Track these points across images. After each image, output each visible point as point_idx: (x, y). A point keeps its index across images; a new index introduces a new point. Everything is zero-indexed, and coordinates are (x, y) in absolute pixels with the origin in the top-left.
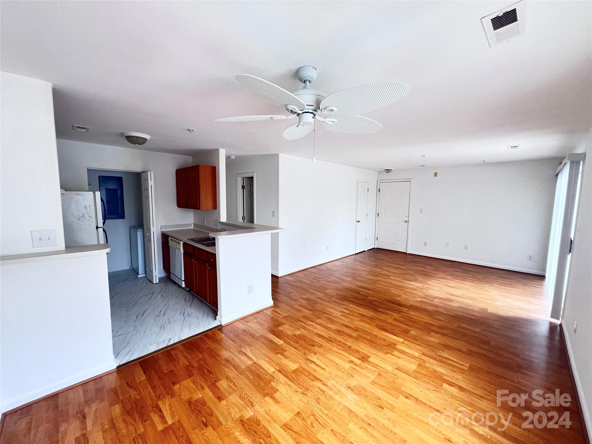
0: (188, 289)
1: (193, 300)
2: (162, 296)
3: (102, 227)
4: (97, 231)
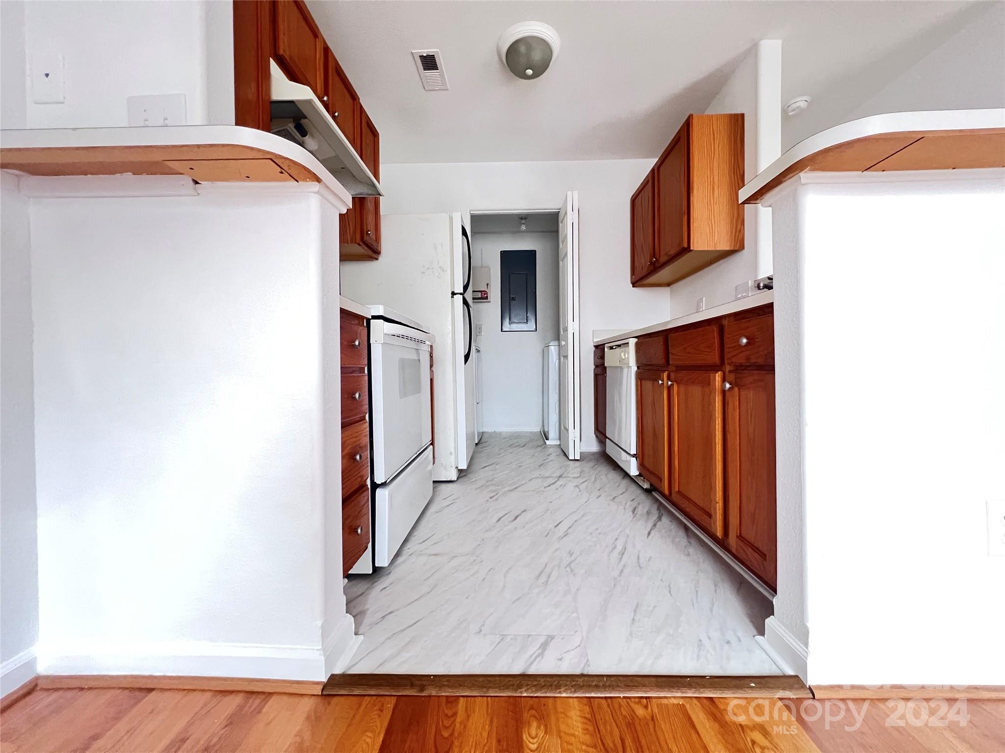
0: (646, 486)
1: (660, 518)
2: (577, 486)
3: (461, 294)
4: (453, 303)
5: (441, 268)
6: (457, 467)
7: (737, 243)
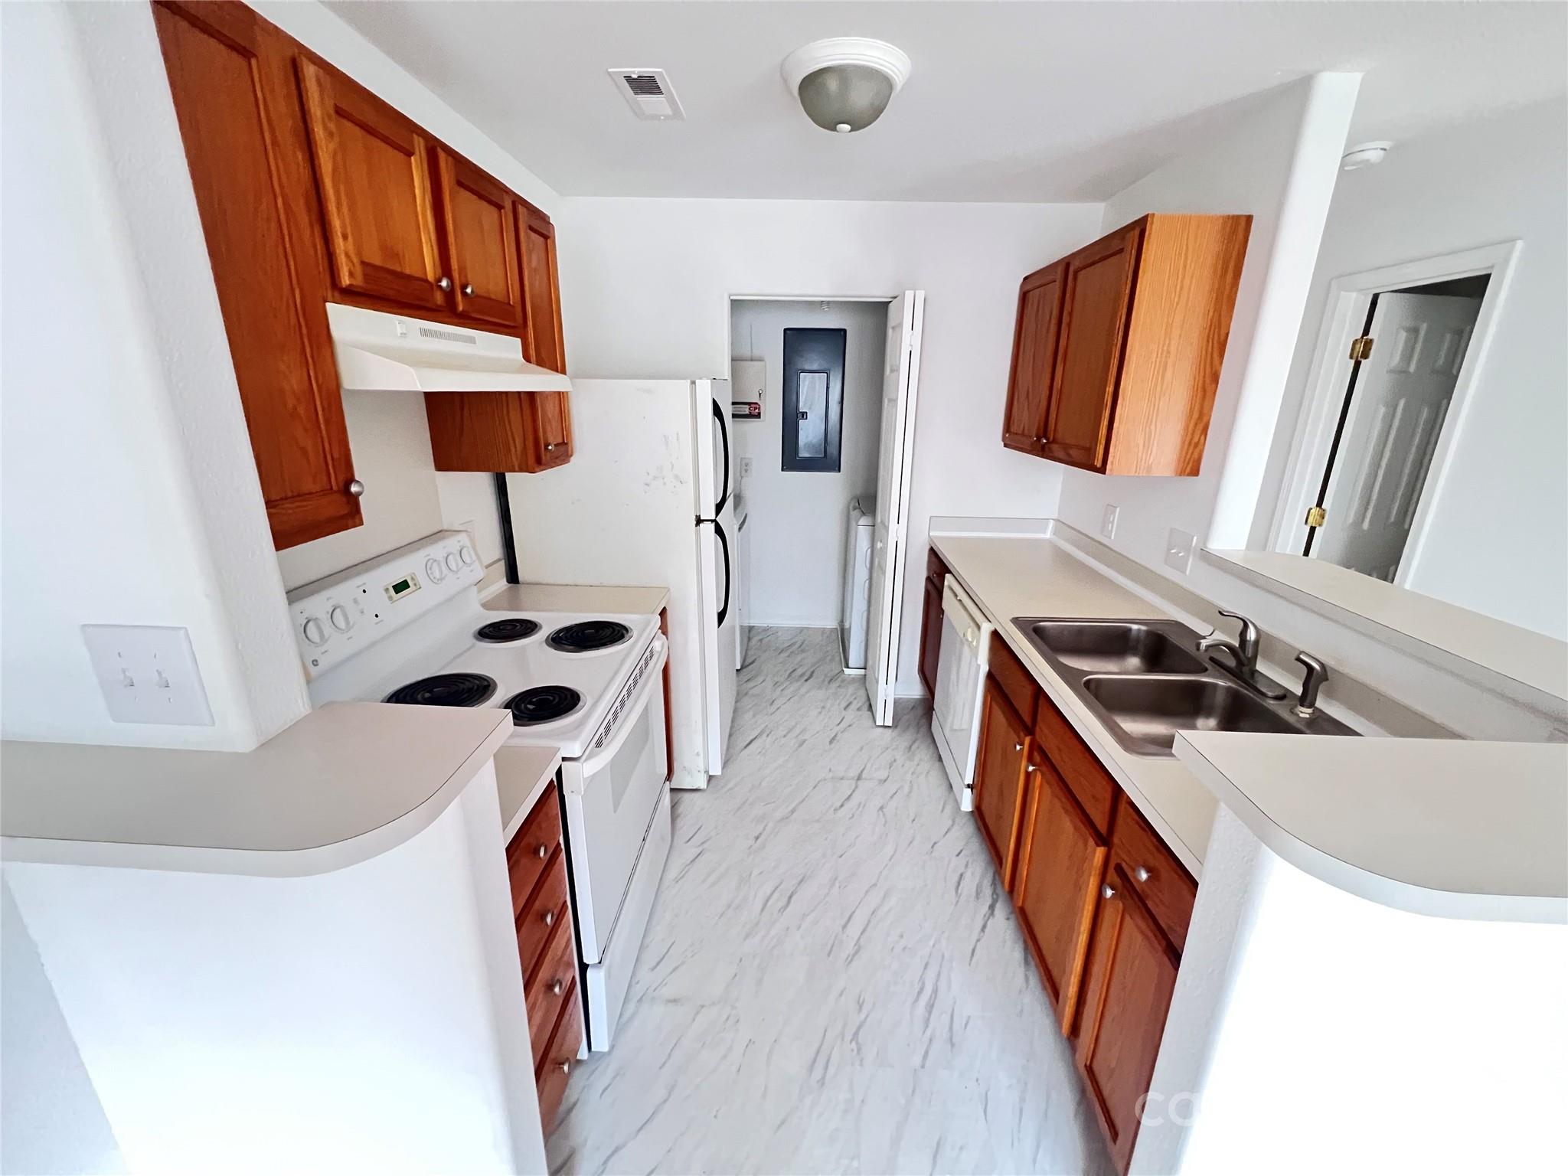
3: (712, 521)
4: (698, 534)
5: (676, 477)
6: (707, 772)
7: (1188, 463)
